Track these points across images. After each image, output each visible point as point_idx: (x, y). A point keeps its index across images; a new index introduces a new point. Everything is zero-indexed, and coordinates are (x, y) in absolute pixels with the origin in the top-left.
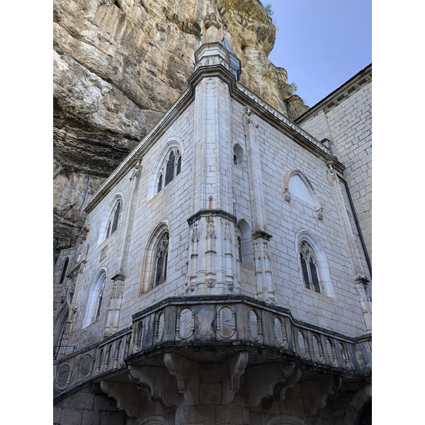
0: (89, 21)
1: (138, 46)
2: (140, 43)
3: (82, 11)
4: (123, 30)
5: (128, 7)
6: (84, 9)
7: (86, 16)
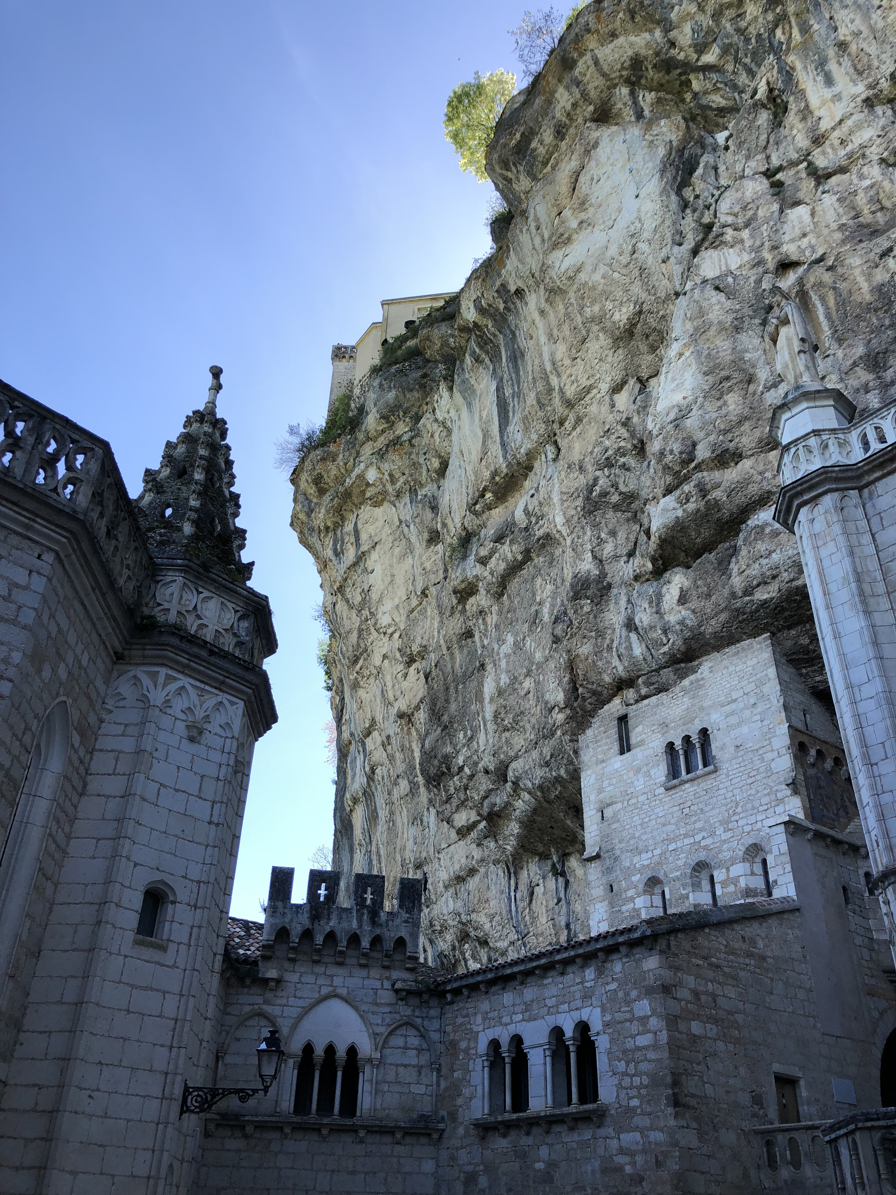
0: (768, 389)
1: (868, 298)
2: (865, 286)
3: (752, 388)
4: (822, 317)
5: (805, 242)
6: (750, 381)
7: (761, 388)
